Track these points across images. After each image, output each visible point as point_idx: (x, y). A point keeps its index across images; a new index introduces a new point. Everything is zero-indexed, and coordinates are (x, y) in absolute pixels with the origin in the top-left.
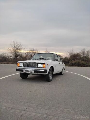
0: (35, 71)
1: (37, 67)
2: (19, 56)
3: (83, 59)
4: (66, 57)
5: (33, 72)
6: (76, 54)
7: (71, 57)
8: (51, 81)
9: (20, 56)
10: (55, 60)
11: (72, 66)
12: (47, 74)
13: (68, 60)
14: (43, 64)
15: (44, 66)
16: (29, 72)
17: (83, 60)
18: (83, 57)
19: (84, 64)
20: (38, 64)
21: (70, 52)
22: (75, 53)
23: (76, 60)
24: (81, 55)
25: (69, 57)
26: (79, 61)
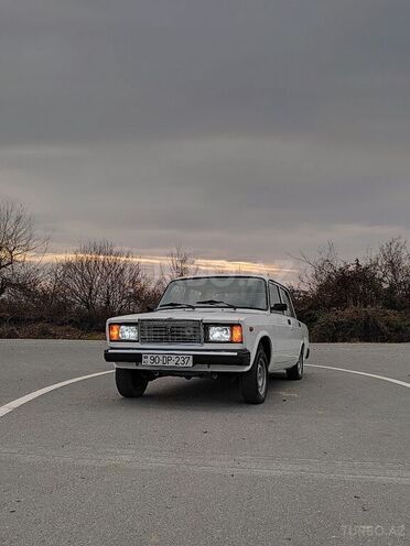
0: (197, 360)
1: (207, 340)
2: (11, 285)
3: (389, 299)
4: (296, 288)
5: (190, 364)
6: (351, 268)
7: (323, 288)
8: (263, 402)
9: (22, 287)
10: (272, 309)
11: (334, 340)
12: (247, 368)
13: (310, 308)
14: (231, 325)
15: (237, 334)
16: (172, 364)
17: (391, 304)
18: (392, 288)
19: (398, 330)
20: (207, 326)
21: (317, 259)
22: (348, 266)
23: (356, 305)
24: (380, 274)
25: (315, 288)
26: (370, 309)
